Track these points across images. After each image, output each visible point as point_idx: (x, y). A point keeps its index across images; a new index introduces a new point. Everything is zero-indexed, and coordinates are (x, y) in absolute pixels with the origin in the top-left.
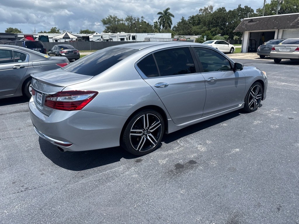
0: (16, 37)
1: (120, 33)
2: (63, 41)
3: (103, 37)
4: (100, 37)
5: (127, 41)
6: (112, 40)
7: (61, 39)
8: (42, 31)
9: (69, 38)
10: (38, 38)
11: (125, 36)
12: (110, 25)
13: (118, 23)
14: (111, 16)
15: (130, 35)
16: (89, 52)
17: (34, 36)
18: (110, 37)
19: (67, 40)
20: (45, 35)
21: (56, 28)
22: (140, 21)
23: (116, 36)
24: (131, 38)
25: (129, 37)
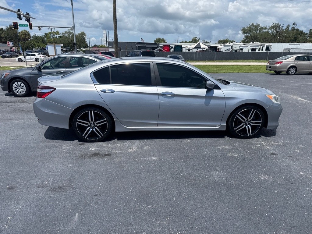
0: (158, 46)
1: (253, 43)
2: (195, 50)
3: (233, 47)
4: (230, 47)
5: (259, 52)
6: (241, 51)
7: (193, 48)
8: (183, 41)
9: (200, 48)
10: (173, 48)
11: (258, 46)
12: (249, 34)
13: (260, 32)
14: (253, 25)
15: (264, 45)
16: (213, 62)
17: (171, 46)
18: (241, 47)
19: (199, 50)
20: (180, 44)
21: (197, 38)
22: (290, 28)
23: (247, 46)
24: (265, 48)
25: (263, 48)
